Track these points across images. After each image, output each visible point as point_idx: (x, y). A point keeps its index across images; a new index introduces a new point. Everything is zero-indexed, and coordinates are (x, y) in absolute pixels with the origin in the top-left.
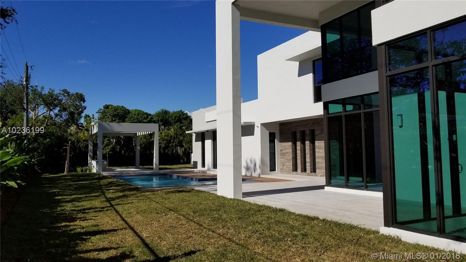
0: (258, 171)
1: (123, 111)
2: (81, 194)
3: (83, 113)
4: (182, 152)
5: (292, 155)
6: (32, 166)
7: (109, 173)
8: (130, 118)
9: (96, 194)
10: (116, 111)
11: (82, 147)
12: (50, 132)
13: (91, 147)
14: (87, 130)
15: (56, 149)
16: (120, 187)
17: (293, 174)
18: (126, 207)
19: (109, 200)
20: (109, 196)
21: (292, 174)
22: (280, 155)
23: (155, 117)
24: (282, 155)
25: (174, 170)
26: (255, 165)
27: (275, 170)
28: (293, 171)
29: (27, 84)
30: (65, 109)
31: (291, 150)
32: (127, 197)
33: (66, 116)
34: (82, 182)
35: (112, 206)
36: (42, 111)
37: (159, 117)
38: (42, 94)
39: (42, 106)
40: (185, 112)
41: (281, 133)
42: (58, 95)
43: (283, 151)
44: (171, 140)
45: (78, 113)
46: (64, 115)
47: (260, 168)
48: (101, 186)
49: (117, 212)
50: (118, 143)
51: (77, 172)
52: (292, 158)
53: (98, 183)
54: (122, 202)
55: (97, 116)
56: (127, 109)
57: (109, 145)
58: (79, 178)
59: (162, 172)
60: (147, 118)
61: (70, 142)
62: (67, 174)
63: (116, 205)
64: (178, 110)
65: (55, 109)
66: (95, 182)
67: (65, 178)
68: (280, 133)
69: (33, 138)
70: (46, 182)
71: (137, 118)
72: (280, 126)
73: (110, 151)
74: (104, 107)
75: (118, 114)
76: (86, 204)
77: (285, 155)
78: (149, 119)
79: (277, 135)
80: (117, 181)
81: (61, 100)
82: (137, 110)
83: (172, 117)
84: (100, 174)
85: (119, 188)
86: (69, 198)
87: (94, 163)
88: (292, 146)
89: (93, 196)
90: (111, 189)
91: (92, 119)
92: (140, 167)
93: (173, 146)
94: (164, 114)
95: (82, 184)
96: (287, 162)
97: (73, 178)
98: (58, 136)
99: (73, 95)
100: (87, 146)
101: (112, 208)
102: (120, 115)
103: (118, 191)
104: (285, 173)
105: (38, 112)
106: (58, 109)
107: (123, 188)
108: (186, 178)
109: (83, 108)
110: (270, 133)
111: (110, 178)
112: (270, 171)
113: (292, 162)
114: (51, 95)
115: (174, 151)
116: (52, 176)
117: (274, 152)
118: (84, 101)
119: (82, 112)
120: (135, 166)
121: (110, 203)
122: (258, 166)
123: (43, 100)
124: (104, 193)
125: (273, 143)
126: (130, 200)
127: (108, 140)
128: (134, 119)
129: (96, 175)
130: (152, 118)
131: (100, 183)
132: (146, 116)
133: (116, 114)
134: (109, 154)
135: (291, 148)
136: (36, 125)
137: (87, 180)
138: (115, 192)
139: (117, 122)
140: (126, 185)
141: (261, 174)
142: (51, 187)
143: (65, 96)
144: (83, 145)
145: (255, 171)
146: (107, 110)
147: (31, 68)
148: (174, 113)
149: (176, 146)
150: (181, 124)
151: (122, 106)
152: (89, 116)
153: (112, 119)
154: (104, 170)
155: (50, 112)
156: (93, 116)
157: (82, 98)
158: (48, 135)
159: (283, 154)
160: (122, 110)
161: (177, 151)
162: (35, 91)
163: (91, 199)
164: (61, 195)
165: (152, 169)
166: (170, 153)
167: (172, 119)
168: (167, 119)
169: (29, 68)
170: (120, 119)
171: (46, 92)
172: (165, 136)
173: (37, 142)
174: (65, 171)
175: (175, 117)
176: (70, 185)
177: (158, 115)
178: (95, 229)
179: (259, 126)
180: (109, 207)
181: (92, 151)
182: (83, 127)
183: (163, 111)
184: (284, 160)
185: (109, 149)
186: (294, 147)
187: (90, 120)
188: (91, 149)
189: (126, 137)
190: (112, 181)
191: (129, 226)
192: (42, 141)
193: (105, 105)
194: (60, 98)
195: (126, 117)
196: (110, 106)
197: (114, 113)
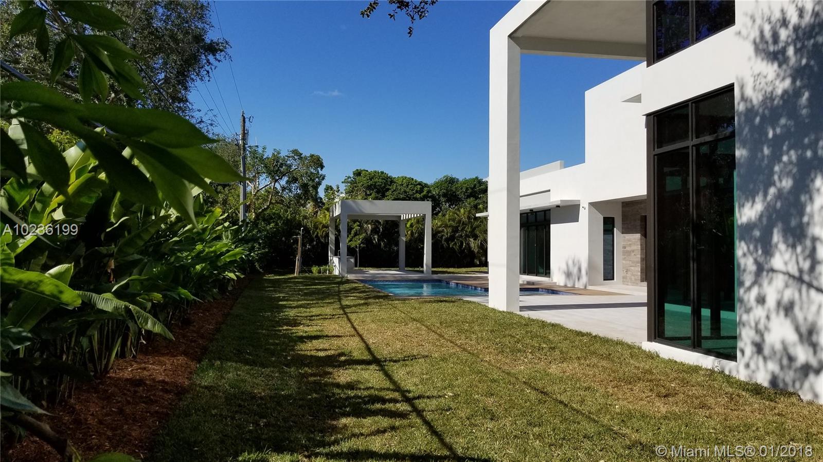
0: (584, 279)
1: (382, 179)
2: (312, 300)
3: (321, 184)
4: (478, 246)
5: (641, 255)
6: (251, 263)
7: (356, 277)
8: (394, 191)
9: (330, 301)
10: (371, 180)
11: (322, 236)
12: (274, 214)
13: (332, 237)
14: (328, 210)
15: (283, 239)
16: (365, 294)
17: (642, 286)
18: (361, 316)
19: (343, 308)
20: (345, 302)
21: (640, 286)
22: (623, 255)
23: (434, 189)
24: (625, 255)
25: (456, 275)
26: (580, 270)
27: (613, 279)
28: (641, 281)
29: (244, 144)
30: (295, 180)
31: (640, 246)
32: (368, 306)
33: (297, 189)
34: (316, 287)
35: (345, 313)
36: (264, 181)
37: (441, 190)
38: (264, 157)
39: (264, 176)
40: (483, 180)
41: (625, 218)
42: (286, 158)
43: (628, 249)
44: (459, 226)
45: (313, 186)
46: (294, 188)
47: (587, 274)
48: (339, 292)
49: (349, 320)
50: (375, 231)
51: (312, 273)
52: (640, 260)
53: (337, 289)
54: (359, 310)
55: (343, 188)
56: (389, 176)
57: (361, 234)
58: (313, 281)
59: (435, 277)
60: (421, 191)
61: (302, 228)
62: (298, 275)
63: (351, 313)
64: (472, 177)
65: (281, 179)
66: (334, 287)
67: (294, 280)
68: (622, 219)
69: (251, 222)
70: (269, 285)
71: (405, 192)
72: (623, 207)
73: (362, 243)
74: (354, 174)
75: (375, 185)
76: (315, 311)
77: (630, 255)
78: (424, 193)
79: (618, 222)
80: (364, 286)
81: (290, 166)
82: (406, 178)
83: (462, 189)
84: (343, 277)
85: (361, 295)
86: (295, 304)
87: (336, 260)
88: (641, 239)
89: (326, 303)
90: (352, 296)
91: (336, 193)
92: (406, 269)
93: (461, 236)
94: (449, 183)
95: (316, 288)
96: (633, 266)
97: (305, 282)
98: (287, 219)
99: (306, 158)
100: (327, 235)
101: (345, 316)
102: (378, 185)
103: (360, 298)
104: (629, 283)
105: (259, 184)
106: (286, 179)
107: (367, 295)
108: (468, 286)
109: (320, 177)
110: (605, 219)
111: (355, 283)
112: (604, 280)
113: (641, 266)
114: (276, 158)
115: (464, 244)
116: (278, 277)
117: (612, 249)
118: (322, 167)
119: (319, 184)
120: (398, 267)
121: (344, 311)
122: (583, 272)
123: (266, 167)
124: (340, 300)
125: (610, 234)
126: (370, 308)
127: (358, 226)
128: (399, 193)
129: (338, 278)
130: (429, 192)
131: (339, 288)
132: (420, 188)
133: (371, 185)
134: (359, 247)
135: (639, 243)
136: (256, 202)
137: (324, 284)
138: (355, 300)
140: (374, 291)
141: (588, 284)
142: (275, 291)
143: (295, 160)
144: (323, 233)
145: (579, 279)
146: (358, 178)
147: (249, 120)
148: (466, 181)
149: (467, 236)
150: (476, 199)
151: (381, 172)
152: (331, 188)
153: (366, 193)
154: (350, 271)
155: (275, 184)
156: (338, 188)
157: (318, 163)
158: (271, 218)
159: (627, 253)
160: (381, 177)
161: (468, 244)
162: (254, 153)
163: (322, 305)
164: (287, 300)
165: (422, 272)
166: (456, 248)
167: (461, 192)
168: (454, 192)
169: (247, 120)
170: (378, 192)
171: (269, 154)
172: (449, 220)
173: (258, 227)
174: (296, 270)
175: (467, 189)
176: (300, 290)
177: (438, 185)
178: (318, 333)
179: (587, 206)
180: (342, 314)
181: (334, 242)
182: (324, 204)
183: (447, 179)
184: (628, 262)
185: (361, 240)
186: (644, 241)
187: (332, 193)
188: (333, 240)
189: (387, 222)
190: (356, 287)
191: (358, 333)
192: (264, 227)
193: (355, 170)
194: (288, 162)
195: (388, 190)
196: (363, 172)
197: (368, 182)
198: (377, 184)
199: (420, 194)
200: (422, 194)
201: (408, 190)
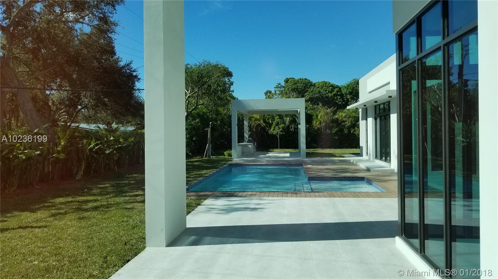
1: (303, 84)
23: (344, 89)
37: (348, 90)
65: (202, 86)
71: (319, 92)
74: (284, 81)
78: (334, 92)
94: (356, 84)
102: (300, 88)
123: (192, 79)
130: (339, 91)
132: (332, 89)
133: (294, 88)
134: (280, 134)
139: (295, 98)
151: (305, 79)
152: (270, 92)
160: (302, 83)
174: (205, 155)
183: (355, 81)
193: (287, 78)
195: (307, 91)
196: (290, 80)
197: (292, 87)
198: (298, 88)
199: (331, 93)
200: (333, 94)
201: (322, 91)
